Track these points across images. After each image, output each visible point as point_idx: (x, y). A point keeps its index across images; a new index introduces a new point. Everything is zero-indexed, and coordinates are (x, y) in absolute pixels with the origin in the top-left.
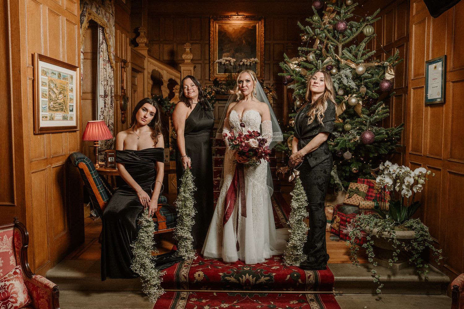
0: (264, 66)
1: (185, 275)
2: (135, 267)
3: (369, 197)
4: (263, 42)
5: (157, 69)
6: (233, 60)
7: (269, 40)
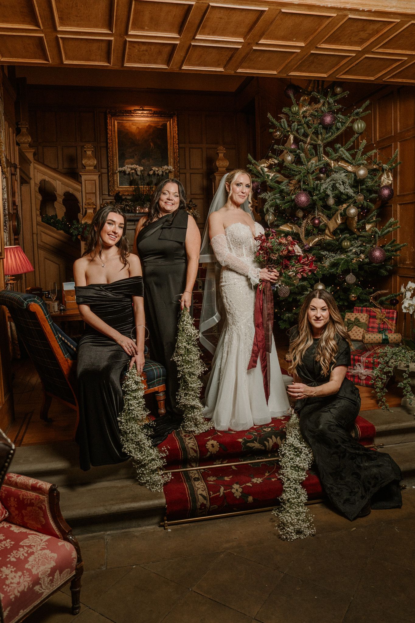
0: (179, 176)
1: (195, 447)
2: (129, 447)
3: (370, 329)
4: (176, 146)
5: (47, 178)
6: (139, 168)
7: (184, 143)
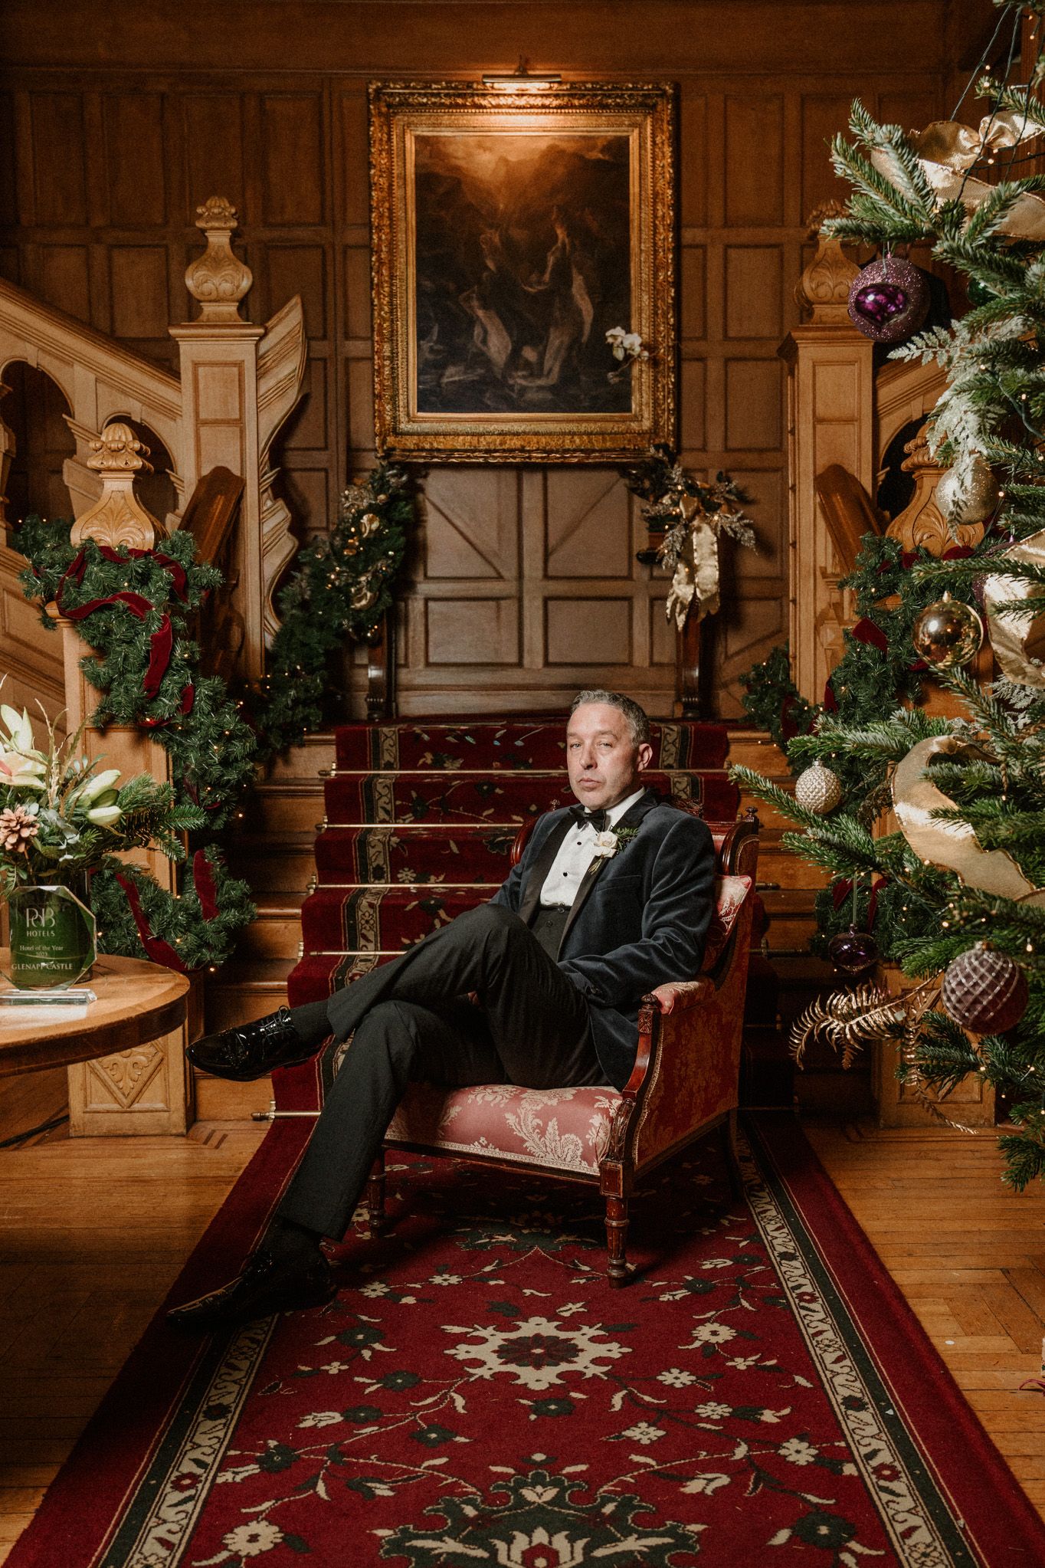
4: (665, 235)
5: (35, 357)
7: (701, 226)
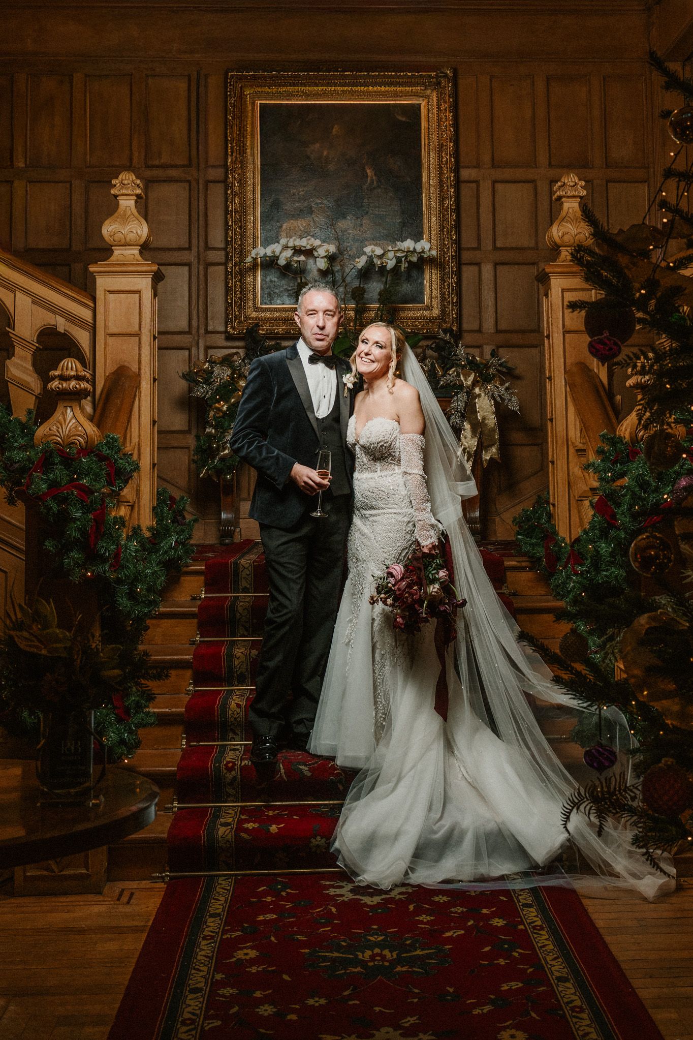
4: (448, 175)
6: (324, 249)
7: (475, 167)
